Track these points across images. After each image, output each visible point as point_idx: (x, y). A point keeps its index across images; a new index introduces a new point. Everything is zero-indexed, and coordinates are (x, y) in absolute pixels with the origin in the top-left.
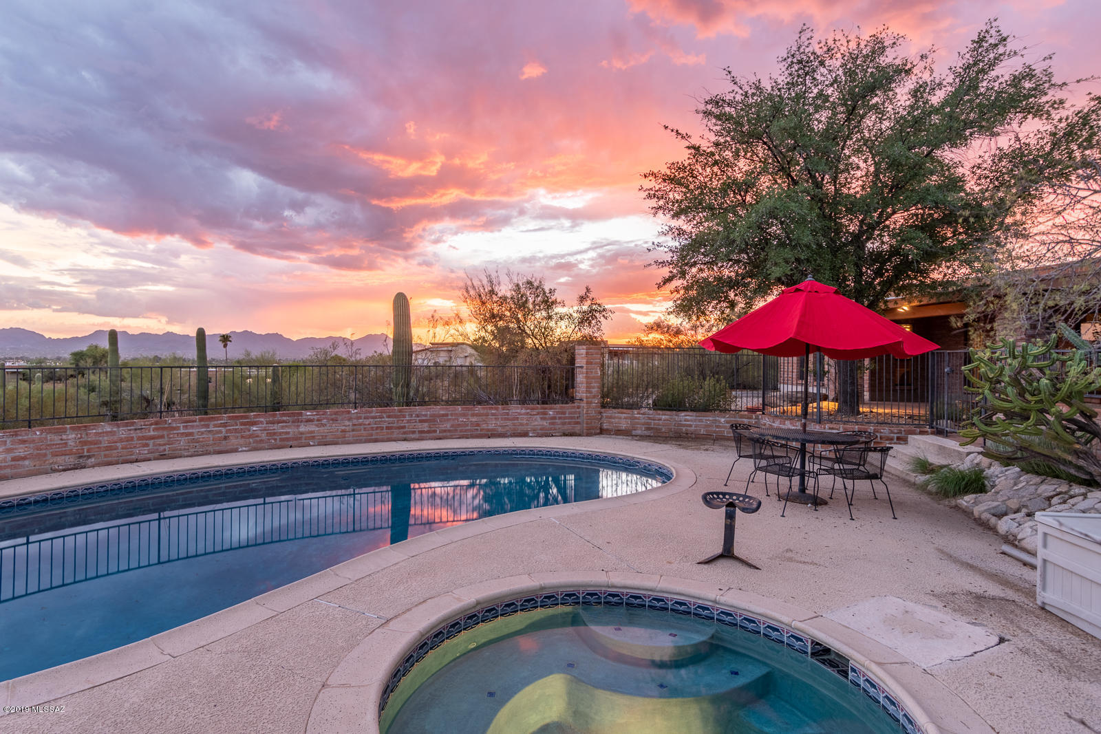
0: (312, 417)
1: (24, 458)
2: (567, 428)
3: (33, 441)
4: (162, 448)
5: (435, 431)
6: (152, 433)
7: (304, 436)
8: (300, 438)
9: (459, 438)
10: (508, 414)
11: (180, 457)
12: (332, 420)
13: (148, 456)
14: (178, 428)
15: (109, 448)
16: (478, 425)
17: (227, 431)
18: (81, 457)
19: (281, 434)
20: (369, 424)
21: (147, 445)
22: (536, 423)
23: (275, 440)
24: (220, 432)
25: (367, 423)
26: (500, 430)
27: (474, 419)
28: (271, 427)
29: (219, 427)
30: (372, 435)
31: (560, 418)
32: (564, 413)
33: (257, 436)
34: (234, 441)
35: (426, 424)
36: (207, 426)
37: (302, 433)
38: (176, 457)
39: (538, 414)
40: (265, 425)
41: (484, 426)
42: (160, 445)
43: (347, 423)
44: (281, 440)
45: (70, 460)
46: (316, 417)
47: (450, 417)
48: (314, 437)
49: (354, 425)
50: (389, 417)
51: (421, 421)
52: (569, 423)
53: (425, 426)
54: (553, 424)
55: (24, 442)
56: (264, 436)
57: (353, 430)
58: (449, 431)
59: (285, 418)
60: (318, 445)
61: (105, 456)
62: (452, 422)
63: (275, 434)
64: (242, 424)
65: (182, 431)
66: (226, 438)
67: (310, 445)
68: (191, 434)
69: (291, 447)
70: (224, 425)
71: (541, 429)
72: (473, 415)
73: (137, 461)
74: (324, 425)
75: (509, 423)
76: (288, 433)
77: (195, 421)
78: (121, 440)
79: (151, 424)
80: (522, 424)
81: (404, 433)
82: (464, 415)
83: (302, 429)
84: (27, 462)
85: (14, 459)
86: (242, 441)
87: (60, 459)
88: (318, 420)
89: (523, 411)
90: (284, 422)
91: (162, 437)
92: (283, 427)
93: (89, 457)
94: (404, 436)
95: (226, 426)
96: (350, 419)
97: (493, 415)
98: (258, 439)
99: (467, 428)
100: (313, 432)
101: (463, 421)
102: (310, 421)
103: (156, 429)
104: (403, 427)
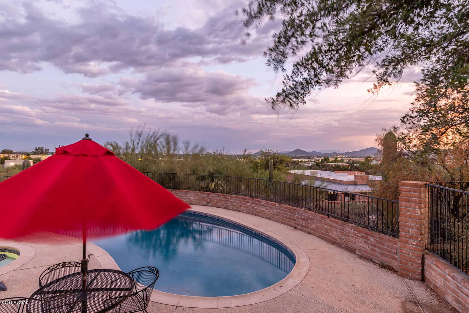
0: (264, 204)
1: (197, 200)
2: (387, 260)
3: (198, 195)
4: (225, 205)
5: (308, 228)
8: (261, 213)
9: (318, 237)
10: (343, 230)
11: (229, 209)
12: (270, 207)
13: (222, 206)
14: (228, 199)
15: (213, 201)
16: (327, 232)
17: (241, 203)
18: (208, 202)
20: (282, 214)
21: (221, 203)
22: (361, 245)
23: (254, 211)
24: (239, 203)
26: (339, 240)
27: (326, 227)
28: (254, 205)
30: (283, 220)
31: (379, 247)
32: (383, 244)
33: (249, 208)
34: (243, 208)
35: (304, 222)
36: (236, 200)
37: (261, 211)
38: (228, 209)
39: (362, 237)
40: (251, 204)
41: (331, 234)
42: (224, 204)
43: (275, 211)
44: (256, 212)
45: (205, 203)
46: (265, 204)
47: (314, 221)
48: (264, 213)
49: (277, 212)
50: (290, 212)
51: (302, 219)
52: (387, 256)
53: (303, 223)
54: (374, 250)
55: (197, 195)
56: (251, 208)
57: (277, 215)
58: (314, 230)
59: (256, 202)
60: (266, 218)
61: (213, 204)
62: (315, 225)
63: (254, 208)
64: (245, 201)
66: (240, 206)
67: (263, 217)
68: (231, 202)
69: (258, 216)
70: (240, 201)
71: (364, 251)
72: (325, 224)
73: (219, 207)
74: (268, 209)
75: (344, 237)
76: (257, 209)
78: (216, 199)
79: (223, 196)
80: (351, 241)
81: (295, 224)
82: (321, 222)
83: (261, 209)
84: (197, 201)
85: (195, 200)
86: (245, 208)
87: (203, 202)
88: (266, 206)
90: (256, 204)
91: (225, 201)
92: (256, 206)
93: (209, 203)
94: (295, 225)
96: (276, 209)
97: (335, 227)
99: (322, 232)
100: (264, 211)
101: (320, 226)
102: (263, 206)
103: (223, 198)
104: (295, 220)
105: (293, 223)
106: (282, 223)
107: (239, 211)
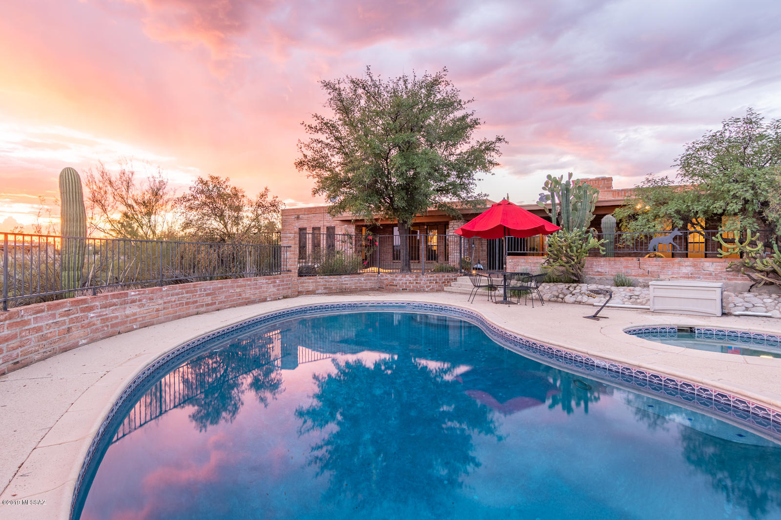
0: (135, 297)
2: (285, 292)
4: (15, 353)
6: (6, 332)
7: (129, 319)
8: (125, 322)
9: (229, 308)
10: (256, 284)
11: (31, 363)
12: (150, 299)
14: (26, 322)
16: (240, 295)
17: (72, 321)
19: (112, 318)
20: (175, 301)
22: (271, 290)
23: (107, 326)
24: (64, 323)
25: (173, 300)
26: (252, 297)
27: (238, 290)
28: (105, 311)
29: (64, 316)
30: (176, 312)
31: (282, 285)
33: (94, 325)
34: (74, 334)
35: (210, 298)
36: (54, 316)
37: (127, 317)
38: (27, 364)
39: (271, 283)
40: (99, 310)
41: (244, 296)
42: (14, 349)
43: (160, 301)
44: (113, 326)
46: (138, 297)
47: (224, 290)
48: (136, 319)
49: (165, 303)
50: (187, 293)
51: (207, 295)
52: (286, 289)
53: (209, 300)
54: (279, 290)
56: (99, 324)
57: (164, 308)
58: (224, 302)
59: (115, 300)
60: (140, 328)
62: (225, 294)
63: (107, 319)
64: (83, 310)
65: (33, 326)
66: (69, 330)
67: (133, 330)
68: (41, 329)
69: (119, 333)
70: (67, 313)
71: (273, 295)
72: (238, 287)
74: (143, 305)
75: (257, 291)
76: (117, 317)
77: (43, 311)
79: (6, 319)
80: (264, 292)
81: (197, 307)
82: (232, 287)
83: (128, 312)
86: (81, 332)
88: (139, 300)
89: (264, 281)
90: (115, 305)
91: (14, 337)
92: (113, 310)
94: (197, 310)
95: (69, 315)
96: (162, 298)
97: (249, 285)
98: (94, 327)
99: (234, 298)
100: (135, 314)
101: (231, 292)
102: (133, 301)
103: (10, 326)
104: (196, 302)
105: (193, 310)
106: (175, 319)
107: (65, 350)
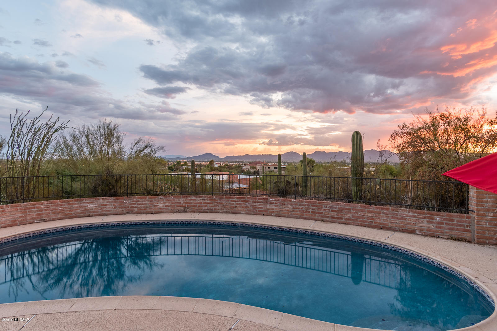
0: (273, 201)
1: (168, 206)
2: (455, 233)
3: (171, 201)
4: (212, 208)
5: (342, 219)
6: (208, 201)
7: (269, 210)
8: (267, 211)
10: (397, 214)
11: (218, 213)
12: (282, 204)
13: (207, 210)
14: (217, 200)
15: (194, 206)
16: (372, 219)
17: (237, 204)
18: (185, 208)
19: (259, 208)
20: (302, 209)
21: (206, 206)
22: (423, 225)
23: (256, 210)
24: (233, 204)
25: (301, 208)
26: (390, 225)
27: (370, 215)
28: (255, 204)
29: (233, 201)
30: (303, 215)
31: (447, 224)
32: (453, 221)
33: (249, 208)
34: (239, 209)
35: (336, 213)
36: (228, 201)
38: (217, 213)
39: (425, 218)
40: (252, 203)
41: (378, 220)
42: (211, 207)
43: (290, 207)
44: (259, 211)
45: (182, 209)
46: (275, 202)
47: (352, 211)
48: (273, 211)
49: (294, 208)
50: (313, 206)
51: (333, 211)
52: (458, 230)
53: (335, 215)
54: (440, 228)
55: (168, 200)
56: (251, 208)
57: (293, 211)
58: (351, 220)
60: (276, 216)
61: (193, 209)
62: (353, 214)
63: (256, 207)
64: (242, 201)
66: (236, 207)
67: (271, 216)
68: (222, 203)
69: (263, 215)
70: (235, 201)
71: (427, 230)
72: (369, 212)
73: (203, 212)
74: (279, 206)
75: (397, 221)
76: (262, 208)
77: (224, 198)
78: (198, 203)
79: (208, 198)
80: (408, 224)
81: (322, 217)
82: (362, 211)
83: (268, 207)
84: (169, 208)
85: (166, 206)
86: (242, 209)
87: (179, 208)
88: (275, 203)
89: (410, 214)
90: (260, 202)
91: (212, 203)
92: (259, 204)
93: (188, 208)
95: (236, 202)
96: (291, 205)
97: (384, 213)
98: (249, 209)
99: (364, 220)
100: (273, 209)
101: (361, 215)
102: (271, 203)
104: (322, 213)
105: (317, 216)
106: (302, 219)
107: (233, 213)
